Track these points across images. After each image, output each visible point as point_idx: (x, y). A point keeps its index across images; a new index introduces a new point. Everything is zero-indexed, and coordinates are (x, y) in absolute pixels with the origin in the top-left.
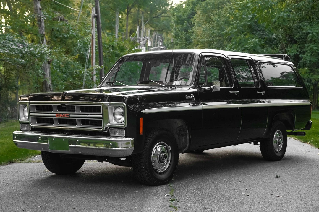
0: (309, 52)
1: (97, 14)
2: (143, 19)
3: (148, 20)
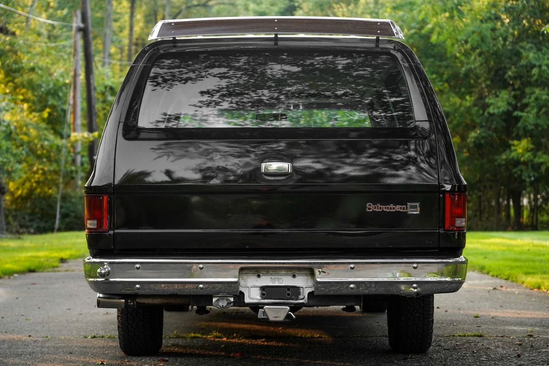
0: (534, 106)
1: (84, 23)
2: (168, 10)
3: (181, 14)
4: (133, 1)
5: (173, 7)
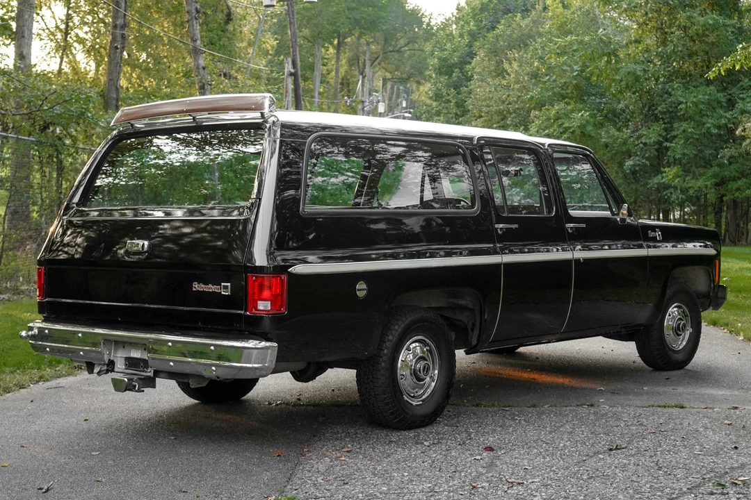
0: (681, 138)
1: (294, 68)
2: (368, 55)
3: (379, 58)
4: (338, 48)
5: (372, 53)
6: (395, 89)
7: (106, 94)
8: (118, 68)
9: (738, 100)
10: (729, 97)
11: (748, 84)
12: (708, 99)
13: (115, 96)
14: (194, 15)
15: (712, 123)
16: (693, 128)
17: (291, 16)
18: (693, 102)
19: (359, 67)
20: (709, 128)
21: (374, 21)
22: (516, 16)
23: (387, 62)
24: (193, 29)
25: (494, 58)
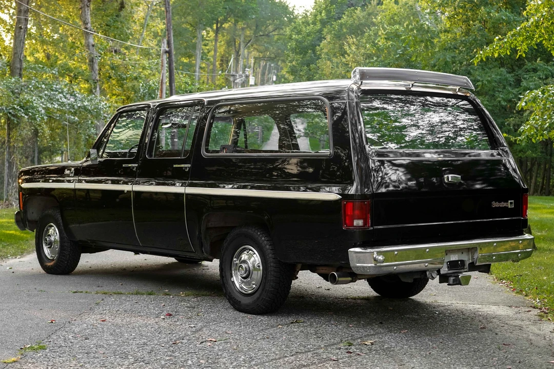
1: (168, 47)
2: (242, 38)
3: (251, 41)
4: (217, 32)
5: (247, 36)
6: (268, 66)
7: (11, 65)
8: (22, 44)
9: (523, 80)
10: (516, 77)
11: (530, 67)
12: (500, 79)
13: (19, 66)
14: (86, 3)
15: (502, 98)
16: (488, 101)
17: (167, 6)
18: (487, 80)
19: (235, 47)
20: (500, 102)
21: (246, 11)
22: (357, 9)
23: (258, 43)
24: (85, 15)
25: (338, 42)
